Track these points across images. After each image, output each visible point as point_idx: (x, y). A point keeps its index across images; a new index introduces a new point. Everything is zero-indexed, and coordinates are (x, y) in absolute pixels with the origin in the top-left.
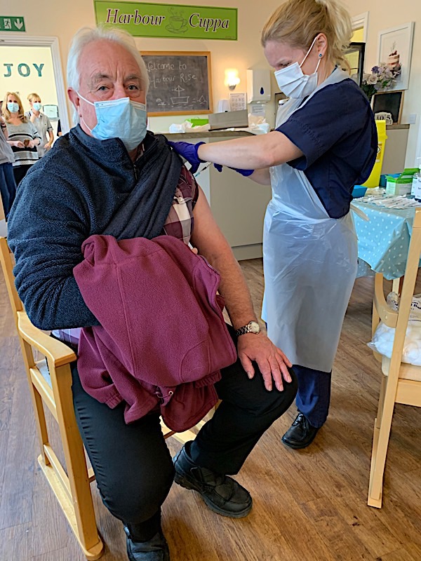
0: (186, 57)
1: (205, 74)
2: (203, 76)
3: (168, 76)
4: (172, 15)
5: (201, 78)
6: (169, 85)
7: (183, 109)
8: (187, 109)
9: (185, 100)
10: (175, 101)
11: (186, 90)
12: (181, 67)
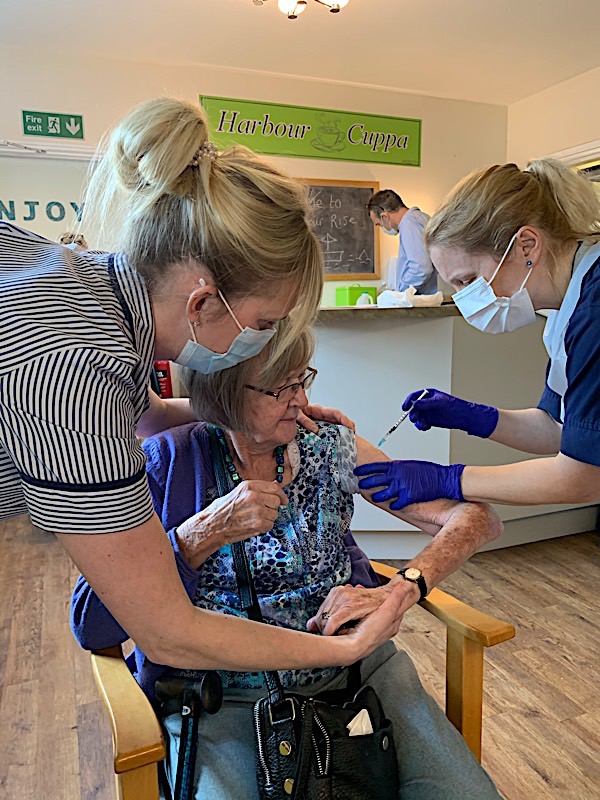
0: (341, 190)
4: (322, 125)
5: (364, 223)
7: (333, 270)
8: (340, 271)
9: (336, 256)
11: (339, 240)
12: (333, 204)
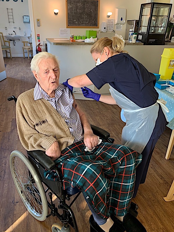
0: (89, 1)
1: (96, 9)
2: (96, 10)
3: (80, 9)
5: (95, 11)
6: (80, 14)
7: (86, 26)
8: (87, 26)
9: (87, 21)
10: (82, 21)
11: (87, 16)
12: (86, 5)
